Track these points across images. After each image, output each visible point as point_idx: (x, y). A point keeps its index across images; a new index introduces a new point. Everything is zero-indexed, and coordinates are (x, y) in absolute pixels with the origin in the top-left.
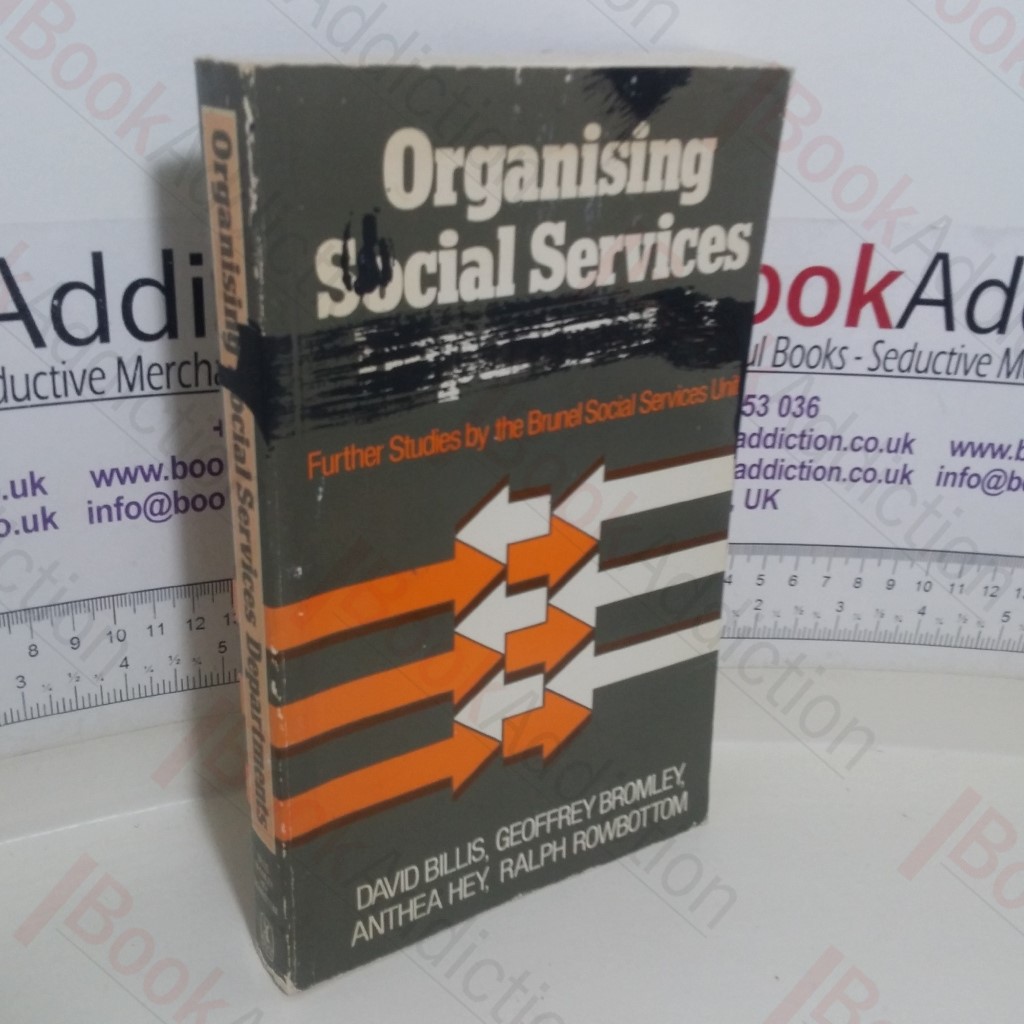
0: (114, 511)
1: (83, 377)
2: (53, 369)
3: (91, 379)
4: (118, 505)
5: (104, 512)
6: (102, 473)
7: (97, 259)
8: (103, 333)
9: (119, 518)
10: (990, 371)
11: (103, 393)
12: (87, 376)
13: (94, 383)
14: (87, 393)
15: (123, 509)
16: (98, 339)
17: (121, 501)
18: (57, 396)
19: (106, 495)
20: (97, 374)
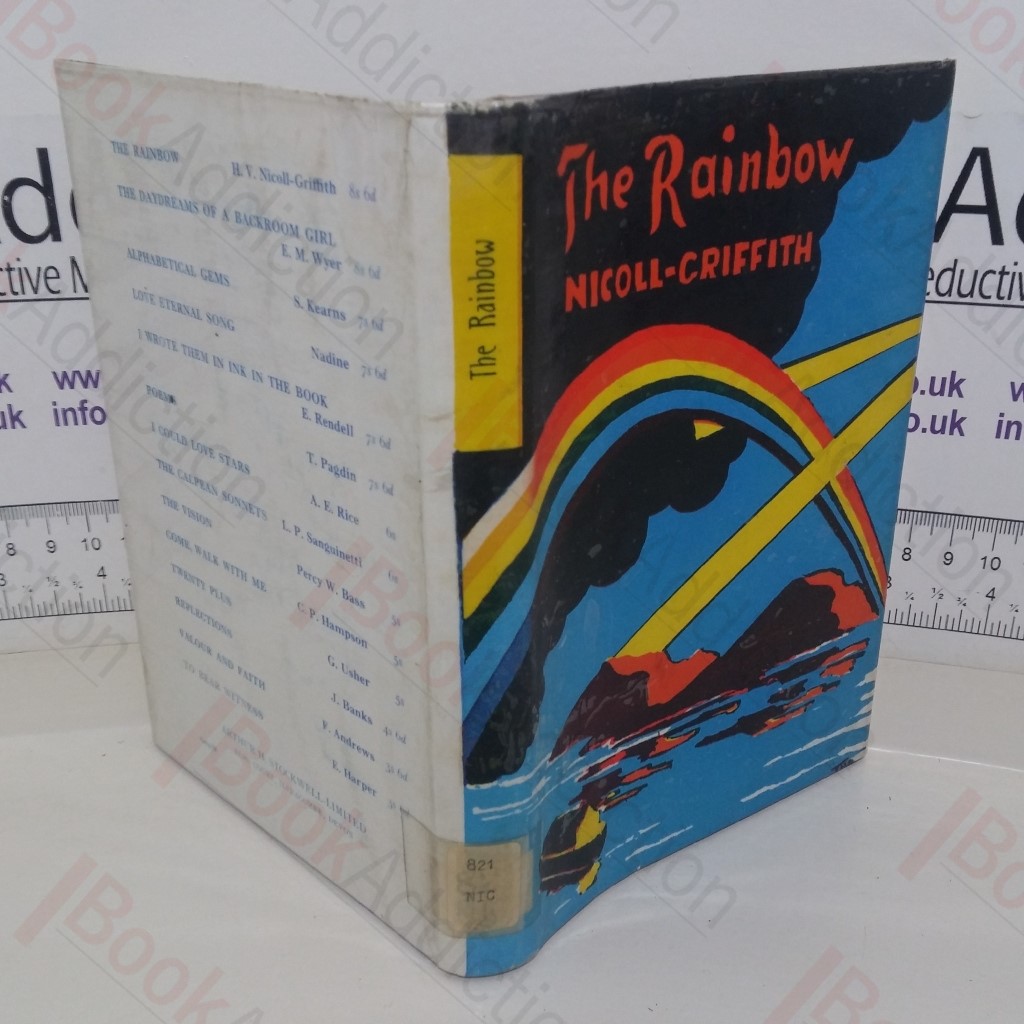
0: (79, 413)
1: (38, 276)
2: (8, 265)
3: (46, 278)
4: (83, 409)
5: (70, 415)
6: (65, 375)
7: (43, 155)
8: (54, 231)
9: (85, 423)
11: (58, 292)
12: (42, 275)
13: (50, 282)
14: (43, 292)
15: (88, 413)
16: (50, 237)
17: (86, 405)
18: (16, 294)
19: (71, 398)
20: (52, 273)
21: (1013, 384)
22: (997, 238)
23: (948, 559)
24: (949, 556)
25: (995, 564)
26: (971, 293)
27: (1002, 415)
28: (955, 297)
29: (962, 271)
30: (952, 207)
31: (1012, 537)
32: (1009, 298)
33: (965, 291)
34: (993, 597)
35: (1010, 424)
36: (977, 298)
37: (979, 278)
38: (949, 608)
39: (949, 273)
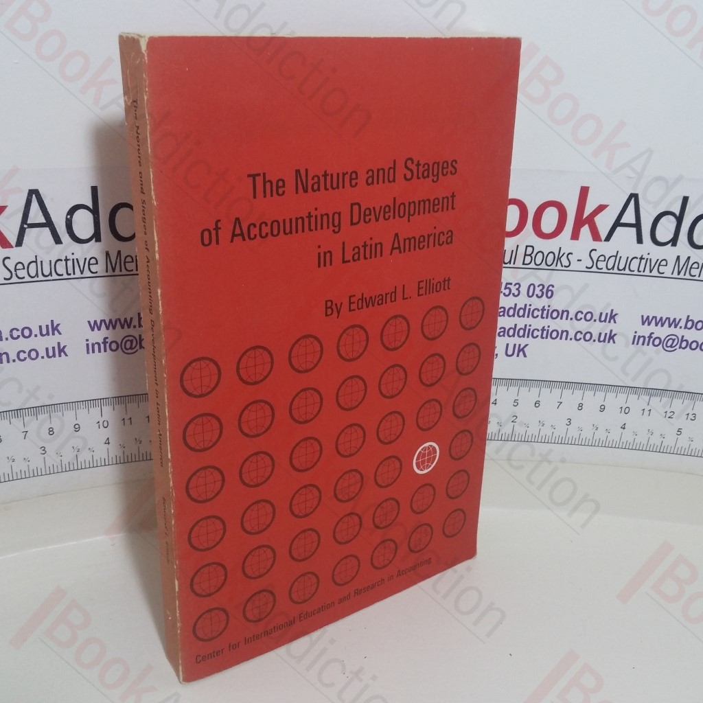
10: (667, 270)
21: (642, 316)
22: (640, 240)
23: (602, 408)
24: (603, 407)
25: (626, 410)
26: (624, 269)
27: (636, 332)
28: (616, 270)
29: (621, 257)
30: (618, 223)
31: (637, 396)
32: (644, 271)
33: (621, 267)
34: (624, 428)
35: (639, 337)
36: (627, 271)
37: (629, 262)
38: (601, 435)
39: (614, 258)
